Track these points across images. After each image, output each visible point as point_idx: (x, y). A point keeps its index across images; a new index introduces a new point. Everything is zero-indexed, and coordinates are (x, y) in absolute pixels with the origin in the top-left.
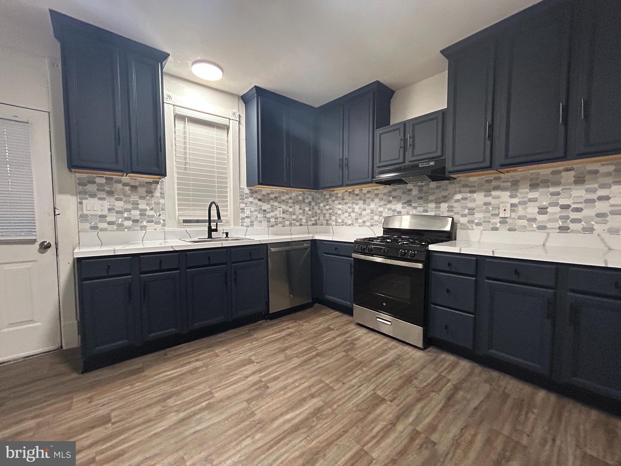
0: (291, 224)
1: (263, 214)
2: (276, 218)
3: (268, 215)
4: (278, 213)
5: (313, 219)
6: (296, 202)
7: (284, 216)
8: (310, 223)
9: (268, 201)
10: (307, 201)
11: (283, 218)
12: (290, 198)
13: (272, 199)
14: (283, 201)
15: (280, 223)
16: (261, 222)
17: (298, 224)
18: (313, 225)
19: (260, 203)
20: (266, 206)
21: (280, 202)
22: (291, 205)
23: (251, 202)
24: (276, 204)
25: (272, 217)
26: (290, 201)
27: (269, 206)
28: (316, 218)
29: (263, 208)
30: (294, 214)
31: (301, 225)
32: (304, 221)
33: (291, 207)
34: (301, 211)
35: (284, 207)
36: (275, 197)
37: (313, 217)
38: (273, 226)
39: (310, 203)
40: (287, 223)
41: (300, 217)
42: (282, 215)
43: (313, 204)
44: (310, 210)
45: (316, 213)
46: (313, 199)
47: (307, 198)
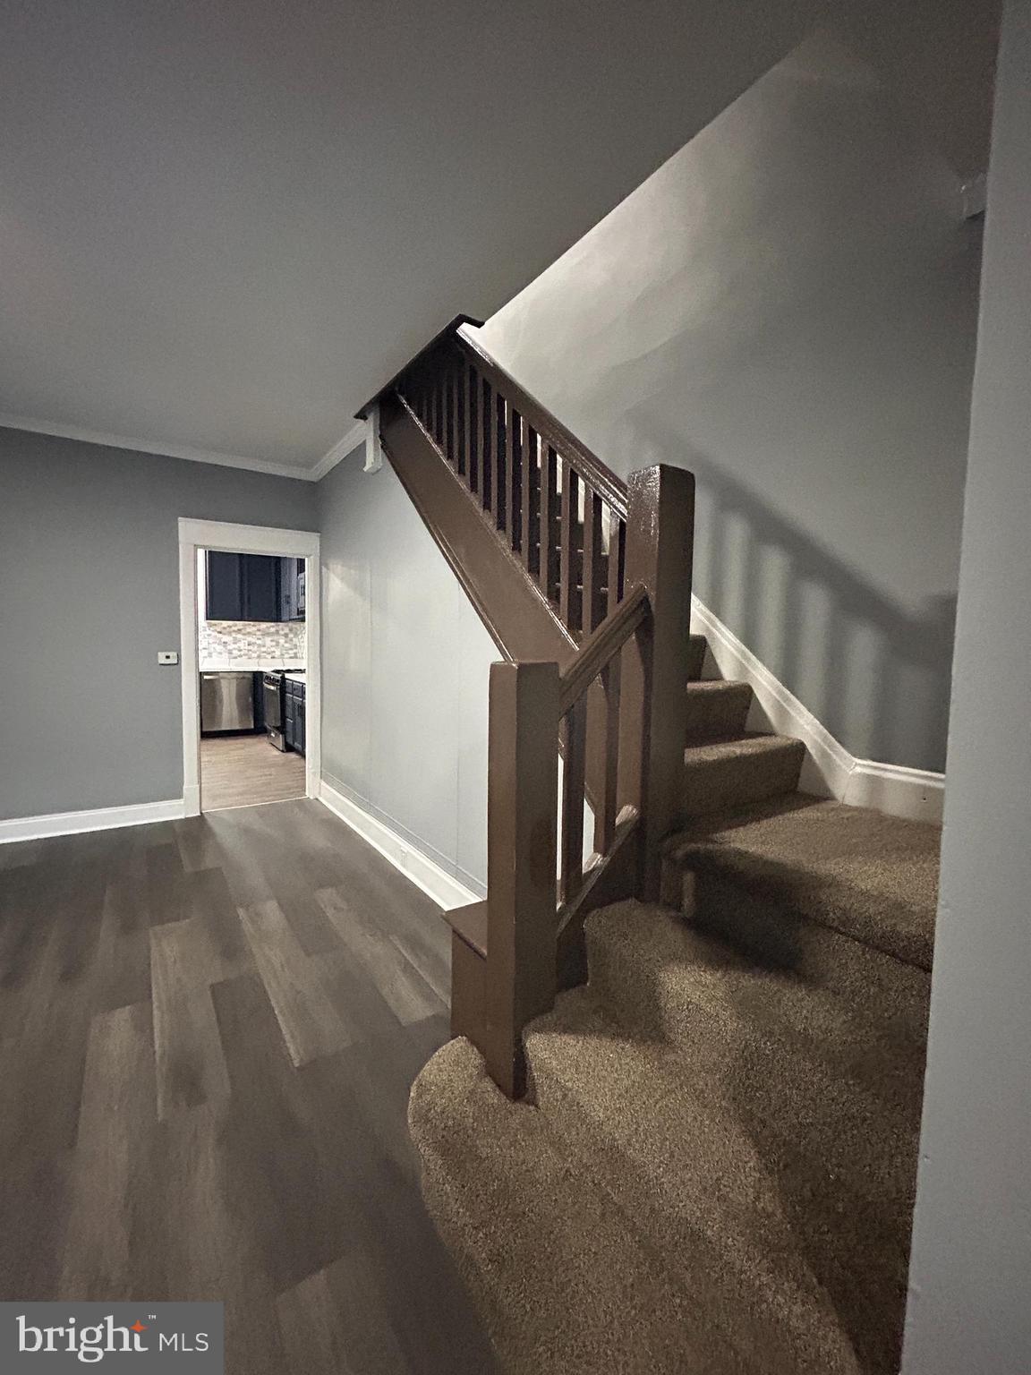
0: (259, 657)
1: (224, 646)
2: (240, 650)
3: (229, 647)
4: (241, 645)
5: (290, 652)
6: (266, 634)
7: (250, 647)
8: (286, 656)
9: (230, 633)
10: (281, 632)
11: (249, 650)
12: (259, 630)
13: (234, 631)
14: (249, 633)
15: (245, 655)
16: (221, 653)
17: (269, 657)
18: (291, 658)
19: (220, 635)
20: (225, 638)
21: (244, 634)
22: (260, 637)
23: (209, 635)
24: (239, 636)
25: (235, 649)
26: (258, 633)
27: (231, 639)
28: (295, 651)
29: (223, 640)
30: (264, 646)
31: (273, 658)
32: (278, 653)
33: (259, 639)
34: (274, 643)
35: (250, 639)
36: (239, 630)
37: (291, 649)
38: (235, 658)
39: (286, 635)
40: (255, 655)
41: (273, 649)
42: (247, 647)
43: (291, 636)
44: (286, 642)
45: (296, 645)
46: (291, 630)
47: (283, 630)
